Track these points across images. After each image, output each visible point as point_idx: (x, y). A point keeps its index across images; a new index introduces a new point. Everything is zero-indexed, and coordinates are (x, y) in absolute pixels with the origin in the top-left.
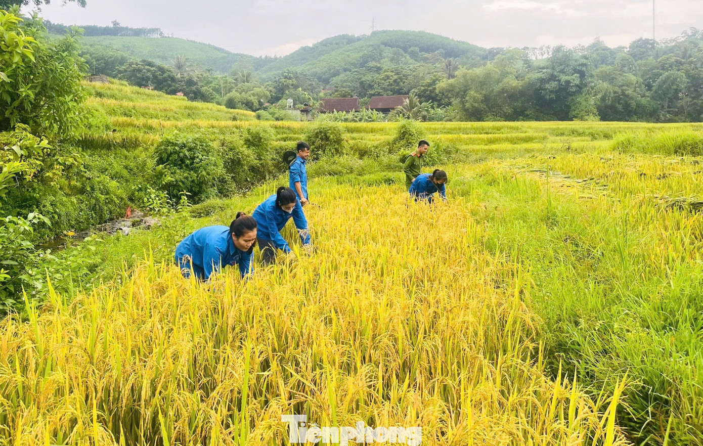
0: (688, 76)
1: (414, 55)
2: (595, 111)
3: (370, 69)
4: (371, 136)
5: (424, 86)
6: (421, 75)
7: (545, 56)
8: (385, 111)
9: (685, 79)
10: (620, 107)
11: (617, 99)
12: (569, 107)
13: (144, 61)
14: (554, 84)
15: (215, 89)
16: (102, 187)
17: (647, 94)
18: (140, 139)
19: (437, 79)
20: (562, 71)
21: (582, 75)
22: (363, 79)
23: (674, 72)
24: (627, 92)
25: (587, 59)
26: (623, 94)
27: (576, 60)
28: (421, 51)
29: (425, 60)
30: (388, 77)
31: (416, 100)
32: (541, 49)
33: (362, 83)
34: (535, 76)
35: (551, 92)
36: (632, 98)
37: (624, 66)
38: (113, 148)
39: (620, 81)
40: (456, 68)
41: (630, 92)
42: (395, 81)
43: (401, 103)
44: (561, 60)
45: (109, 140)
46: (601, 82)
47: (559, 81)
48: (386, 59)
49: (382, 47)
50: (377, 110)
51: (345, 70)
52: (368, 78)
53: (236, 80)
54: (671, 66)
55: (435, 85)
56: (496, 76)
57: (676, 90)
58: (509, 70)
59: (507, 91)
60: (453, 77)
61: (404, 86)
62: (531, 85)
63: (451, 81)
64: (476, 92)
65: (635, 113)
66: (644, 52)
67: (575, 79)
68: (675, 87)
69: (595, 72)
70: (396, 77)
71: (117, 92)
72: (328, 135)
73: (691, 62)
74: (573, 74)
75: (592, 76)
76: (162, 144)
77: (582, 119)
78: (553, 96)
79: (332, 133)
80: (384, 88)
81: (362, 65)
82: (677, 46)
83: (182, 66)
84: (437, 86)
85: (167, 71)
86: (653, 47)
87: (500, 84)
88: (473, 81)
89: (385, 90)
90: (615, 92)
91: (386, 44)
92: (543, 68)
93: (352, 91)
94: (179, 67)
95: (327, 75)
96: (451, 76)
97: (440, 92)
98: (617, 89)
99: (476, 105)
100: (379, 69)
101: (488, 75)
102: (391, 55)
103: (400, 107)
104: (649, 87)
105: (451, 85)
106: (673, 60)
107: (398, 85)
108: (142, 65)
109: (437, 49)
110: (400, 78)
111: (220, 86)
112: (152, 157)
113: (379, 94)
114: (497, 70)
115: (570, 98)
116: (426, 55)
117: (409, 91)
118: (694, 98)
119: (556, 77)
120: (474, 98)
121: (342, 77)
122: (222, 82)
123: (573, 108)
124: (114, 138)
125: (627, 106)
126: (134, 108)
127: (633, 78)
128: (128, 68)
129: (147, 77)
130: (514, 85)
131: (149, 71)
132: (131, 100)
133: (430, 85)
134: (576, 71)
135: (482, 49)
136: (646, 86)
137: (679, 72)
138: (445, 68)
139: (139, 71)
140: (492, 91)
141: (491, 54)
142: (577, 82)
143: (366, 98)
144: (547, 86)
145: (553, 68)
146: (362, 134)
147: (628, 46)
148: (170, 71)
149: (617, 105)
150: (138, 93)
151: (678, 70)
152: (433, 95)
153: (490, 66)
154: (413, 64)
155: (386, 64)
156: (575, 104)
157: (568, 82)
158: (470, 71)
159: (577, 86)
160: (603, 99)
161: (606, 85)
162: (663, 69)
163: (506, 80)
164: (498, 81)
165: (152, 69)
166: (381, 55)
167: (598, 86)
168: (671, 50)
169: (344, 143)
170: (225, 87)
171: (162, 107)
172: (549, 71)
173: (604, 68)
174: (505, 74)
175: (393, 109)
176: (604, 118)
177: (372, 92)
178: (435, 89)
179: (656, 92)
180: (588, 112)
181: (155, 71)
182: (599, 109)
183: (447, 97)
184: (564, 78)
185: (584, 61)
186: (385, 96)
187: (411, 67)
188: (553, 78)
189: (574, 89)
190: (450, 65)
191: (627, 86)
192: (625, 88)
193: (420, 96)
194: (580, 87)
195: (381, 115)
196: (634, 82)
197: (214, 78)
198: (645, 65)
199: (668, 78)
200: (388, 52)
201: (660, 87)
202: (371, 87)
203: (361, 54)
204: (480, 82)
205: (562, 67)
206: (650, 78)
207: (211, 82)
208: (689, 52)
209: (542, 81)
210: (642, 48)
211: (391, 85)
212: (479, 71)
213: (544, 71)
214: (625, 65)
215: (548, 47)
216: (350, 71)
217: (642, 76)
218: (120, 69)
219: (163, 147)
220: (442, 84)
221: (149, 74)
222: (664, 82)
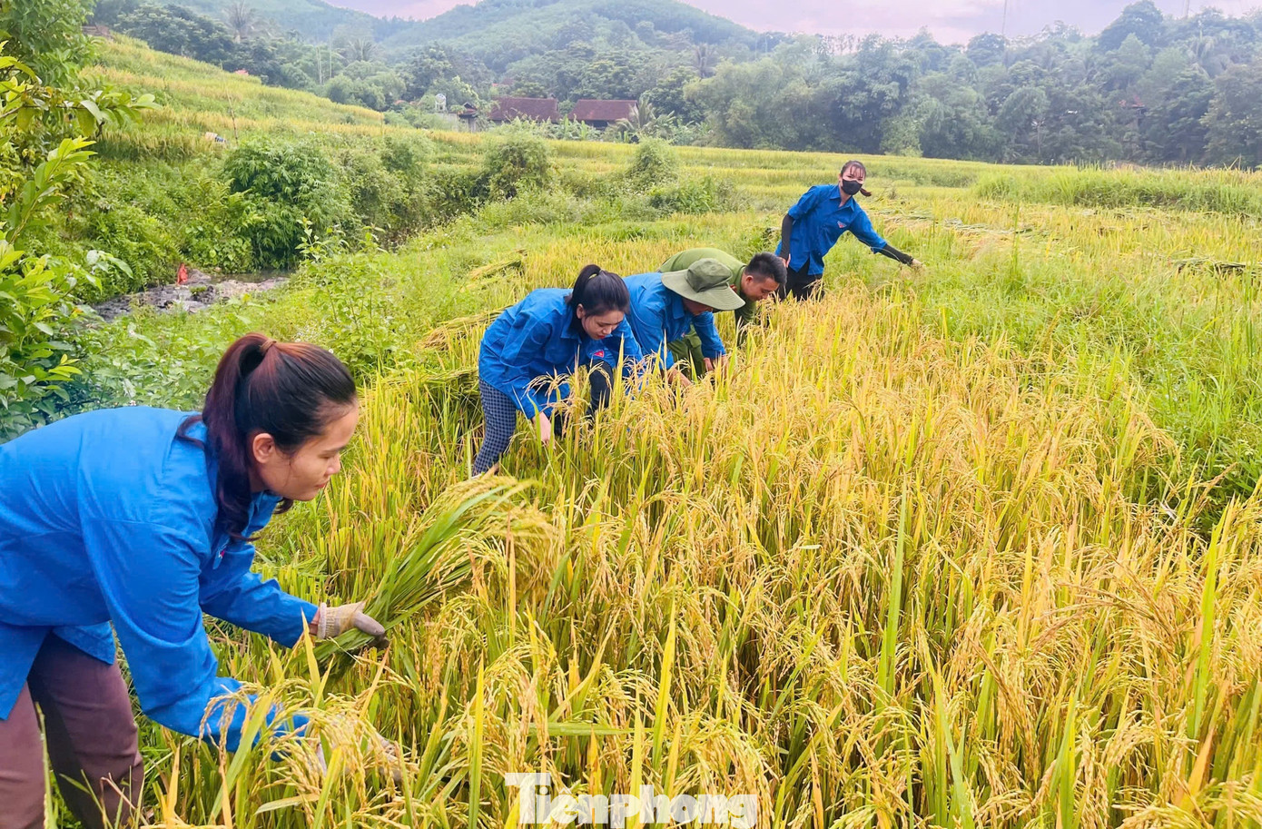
0: (1050, 96)
1: (645, 35)
2: (917, 142)
3: (574, 53)
4: (588, 163)
5: (663, 87)
6: (658, 68)
7: (846, 51)
8: (600, 124)
9: (1045, 100)
10: (951, 138)
11: (948, 126)
12: (879, 134)
13: (171, 7)
14: (861, 96)
15: (307, 69)
16: (130, 227)
17: (991, 119)
18: (193, 143)
19: (684, 77)
20: (875, 76)
21: (903, 83)
22: (563, 69)
23: (1030, 88)
24: (962, 115)
25: (911, 58)
26: (958, 118)
27: (896, 60)
28: (655, 29)
29: (663, 43)
30: (604, 68)
31: (650, 110)
32: (841, 39)
33: (561, 75)
34: (835, 81)
35: (856, 107)
36: (968, 126)
37: (960, 74)
38: (142, 158)
39: (954, 96)
40: (713, 61)
41: (967, 115)
42: (616, 75)
43: (626, 113)
44: (873, 59)
45: (133, 141)
46: (928, 96)
47: (869, 91)
48: (601, 38)
49: (595, 16)
50: (588, 122)
51: (532, 51)
52: (571, 67)
53: (342, 54)
54: (1027, 79)
55: (681, 85)
56: (777, 78)
57: (1030, 115)
58: (796, 69)
59: (791, 104)
60: (710, 75)
61: (632, 84)
62: (827, 95)
63: (706, 81)
64: (744, 101)
65: (971, 148)
66: (988, 55)
67: (892, 90)
68: (1029, 111)
69: (922, 80)
70: (617, 69)
71: (131, 59)
72: (525, 156)
73: (1055, 75)
74: (889, 82)
75: (916, 87)
76: (237, 155)
77: (897, 152)
78: (858, 115)
79: (532, 153)
80: (598, 86)
81: (561, 45)
82: (1037, 49)
83: (244, 22)
84: (684, 88)
85: (217, 28)
86: (1002, 48)
87: (782, 91)
88: (740, 83)
89: (600, 89)
90: (946, 115)
91: (600, 12)
92: (847, 69)
93: (547, 87)
94: (239, 24)
95: (502, 58)
96: (705, 74)
97: (688, 100)
98: (949, 109)
99: (743, 123)
100: (589, 54)
101: (764, 75)
102: (609, 31)
103: (623, 121)
104: (993, 109)
105: (707, 88)
106: (1030, 68)
107: (620, 82)
108: (169, 15)
109: (682, 27)
110: (624, 71)
111: (315, 63)
112: (220, 177)
113: (589, 96)
114: (777, 67)
115: (883, 119)
116: (664, 36)
117: (639, 94)
118: (1052, 130)
119: (865, 84)
120: (742, 110)
121: (527, 62)
122: (319, 58)
123: (885, 135)
124: (144, 140)
125: (961, 136)
126: (167, 89)
127: (972, 93)
128: (141, 18)
129: (178, 37)
130: (802, 94)
131: (181, 26)
132: (157, 74)
133: (672, 86)
134: (895, 77)
135: (752, 33)
136: (989, 107)
137: (1037, 89)
138: (696, 59)
139: (163, 25)
140: (769, 101)
141: (766, 43)
142: (895, 95)
143: (568, 101)
144: (851, 98)
145: (861, 70)
146: (576, 160)
147: (966, 43)
148: (221, 30)
149: (948, 135)
150: (170, 64)
151: (1037, 85)
152: (677, 102)
153: (766, 60)
154: (645, 50)
155: (601, 45)
156: (889, 129)
157: (882, 94)
158: (737, 67)
159: (894, 100)
160: (929, 124)
161: (934, 101)
162: (1015, 83)
163: (791, 85)
164: (780, 86)
165: (188, 23)
166: (592, 29)
167: (924, 103)
168: (1026, 55)
169: (551, 172)
170: (325, 67)
171: (219, 91)
172: (856, 74)
173: (935, 75)
174: (789, 75)
175: (613, 122)
176: (928, 153)
177: (579, 92)
178: (680, 93)
179: (1002, 117)
180: (906, 143)
181: (194, 29)
182: (922, 139)
183: (698, 107)
184: (876, 87)
185: (907, 61)
186: (599, 99)
187: (642, 54)
188: (861, 85)
189: (890, 106)
190: (703, 55)
191: (965, 106)
192: (961, 108)
193: (656, 103)
194: (898, 103)
195: (593, 130)
196: (975, 100)
197: (304, 49)
198: (991, 74)
199: (1022, 96)
200: (604, 27)
201: (1009, 109)
202: (576, 82)
203: (560, 25)
204: (752, 86)
205: (876, 70)
206: (995, 95)
207: (300, 56)
208: (1053, 58)
209: (845, 90)
210: (986, 48)
211: (610, 82)
212: (749, 68)
213: (849, 73)
214: (963, 73)
215: (852, 37)
216: (541, 53)
217: (986, 91)
218: (127, 19)
219: (240, 161)
220: (693, 85)
221: (182, 32)
222: (1016, 102)
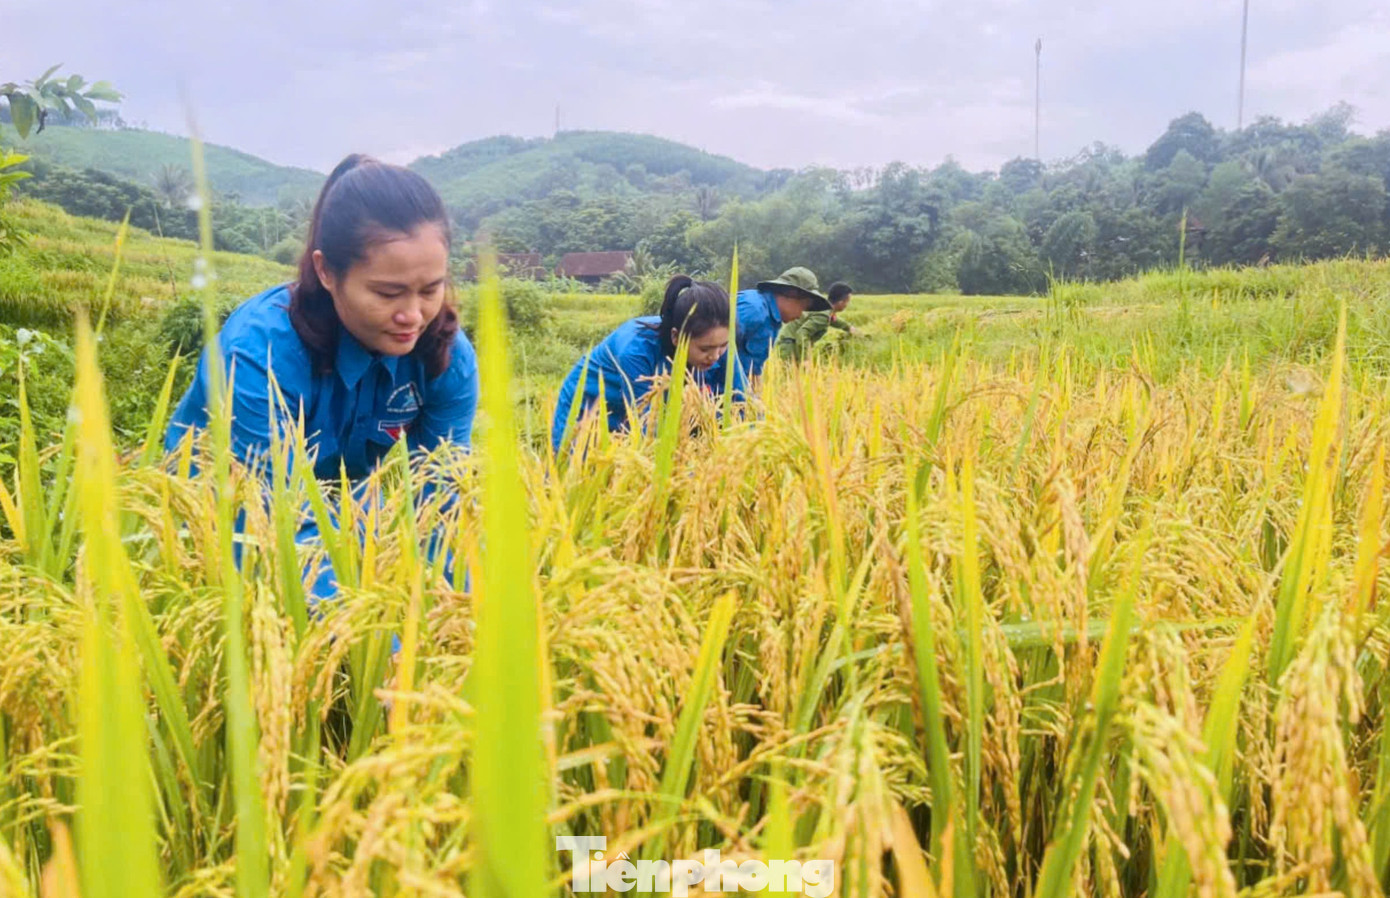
0: (1098, 222)
1: (635, 179)
2: (954, 279)
3: (557, 202)
4: (586, 315)
5: (659, 233)
6: (654, 214)
7: (865, 186)
8: (592, 280)
9: (1093, 226)
10: (992, 273)
11: (988, 259)
12: (911, 273)
13: (89, 172)
14: (886, 232)
15: (248, 233)
16: (49, 401)
17: (1035, 251)
18: (122, 305)
19: (685, 221)
20: (901, 209)
21: (934, 216)
22: (547, 220)
23: (1075, 212)
24: (1003, 247)
25: (940, 187)
26: (998, 250)
27: (923, 190)
28: (648, 171)
29: (658, 187)
30: (593, 217)
31: (648, 258)
32: (857, 173)
33: (544, 229)
34: (856, 216)
35: (884, 245)
36: (1011, 258)
37: (996, 203)
38: (62, 324)
39: (992, 226)
40: (715, 203)
41: (1007, 246)
42: (607, 225)
43: (621, 266)
44: (898, 190)
45: (51, 306)
46: (962, 228)
47: (896, 226)
48: (586, 186)
49: (578, 161)
50: (578, 278)
51: (509, 204)
52: (555, 218)
53: (292, 215)
54: (1070, 204)
55: (683, 230)
56: (790, 215)
57: (1078, 244)
58: (811, 206)
59: (809, 243)
60: (714, 218)
61: (625, 233)
62: (849, 233)
63: (711, 224)
64: (756, 244)
65: (1016, 284)
66: (1024, 182)
67: (922, 223)
68: (1077, 239)
69: (954, 211)
70: (607, 217)
71: (45, 223)
72: (515, 305)
73: (1102, 198)
74: (918, 215)
75: (948, 218)
76: (177, 313)
77: (932, 291)
78: (886, 253)
79: (524, 302)
80: (587, 238)
81: (542, 194)
82: (1077, 173)
83: (174, 186)
84: (686, 234)
85: (144, 193)
86: (1038, 173)
87: (797, 231)
88: (750, 223)
89: (590, 241)
90: (985, 248)
91: (584, 157)
92: (870, 202)
93: (529, 242)
94: (169, 188)
95: (473, 213)
96: (706, 217)
97: (692, 246)
98: (988, 242)
99: (756, 268)
100: (574, 203)
101: (776, 214)
102: (594, 177)
103: (618, 274)
104: (1036, 239)
105: (711, 232)
106: (1074, 192)
107: (612, 232)
108: (87, 181)
109: (677, 169)
110: (615, 219)
111: (259, 226)
112: (157, 341)
113: (577, 249)
114: (790, 204)
115: (913, 257)
116: (659, 179)
117: (634, 244)
118: (1104, 259)
119: (891, 218)
120: (753, 255)
121: (505, 215)
122: (263, 221)
123: (918, 274)
124: (64, 303)
125: (1005, 271)
126: (88, 255)
127: (1012, 223)
128: (54, 185)
129: (98, 205)
130: (821, 232)
131: (102, 192)
132: (74, 238)
133: (672, 232)
134: (924, 208)
135: (757, 171)
136: (1032, 237)
137: (1083, 214)
138: (695, 201)
139: (80, 192)
140: (782, 244)
141: (773, 181)
142: (926, 227)
143: (552, 256)
144: (876, 235)
145: (886, 203)
146: (570, 312)
147: (997, 169)
148: (149, 195)
149: (988, 270)
150: (91, 229)
151: (1083, 210)
152: (679, 250)
153: (778, 197)
154: (634, 194)
155: (586, 193)
156: (921, 268)
157: (910, 228)
158: (745, 206)
159: (925, 235)
160: (967, 259)
161: (970, 234)
162: (1058, 209)
163: (807, 223)
164: (793, 226)
165: (110, 189)
166: (575, 176)
167: (959, 236)
168: (1066, 179)
169: (547, 323)
170: (271, 230)
171: (149, 255)
172: (879, 207)
173: (968, 205)
174: (805, 213)
175: (607, 276)
176: (968, 290)
177: (565, 245)
178: (682, 239)
179: (1048, 248)
180: (943, 282)
181: (117, 194)
182: (959, 276)
183: (702, 254)
184: (904, 220)
185: (938, 191)
186: (589, 251)
187: (634, 200)
188: (885, 220)
189: (921, 240)
190: (704, 196)
191: (1004, 236)
192: (1000, 239)
193: (654, 253)
194: (930, 237)
195: (585, 286)
196: (1015, 230)
197: (246, 211)
198: (1031, 201)
199: (1066, 224)
200: (588, 173)
201: (1054, 238)
202: (561, 235)
203: (537, 174)
204: (763, 227)
205: (901, 202)
206: (1038, 224)
207: (241, 219)
208: (1097, 182)
209: (869, 226)
210: (1022, 173)
211: (599, 232)
212: (760, 207)
213: (871, 207)
214: (1000, 200)
215: (869, 171)
216: (519, 205)
217: (1027, 219)
218: (38, 188)
219: (181, 320)
220: (696, 230)
221: (103, 199)
222: (1060, 230)
